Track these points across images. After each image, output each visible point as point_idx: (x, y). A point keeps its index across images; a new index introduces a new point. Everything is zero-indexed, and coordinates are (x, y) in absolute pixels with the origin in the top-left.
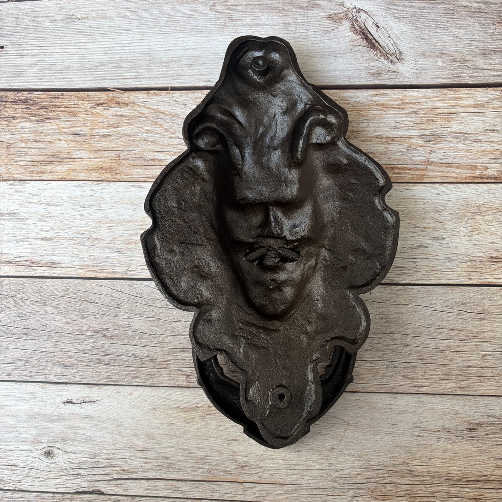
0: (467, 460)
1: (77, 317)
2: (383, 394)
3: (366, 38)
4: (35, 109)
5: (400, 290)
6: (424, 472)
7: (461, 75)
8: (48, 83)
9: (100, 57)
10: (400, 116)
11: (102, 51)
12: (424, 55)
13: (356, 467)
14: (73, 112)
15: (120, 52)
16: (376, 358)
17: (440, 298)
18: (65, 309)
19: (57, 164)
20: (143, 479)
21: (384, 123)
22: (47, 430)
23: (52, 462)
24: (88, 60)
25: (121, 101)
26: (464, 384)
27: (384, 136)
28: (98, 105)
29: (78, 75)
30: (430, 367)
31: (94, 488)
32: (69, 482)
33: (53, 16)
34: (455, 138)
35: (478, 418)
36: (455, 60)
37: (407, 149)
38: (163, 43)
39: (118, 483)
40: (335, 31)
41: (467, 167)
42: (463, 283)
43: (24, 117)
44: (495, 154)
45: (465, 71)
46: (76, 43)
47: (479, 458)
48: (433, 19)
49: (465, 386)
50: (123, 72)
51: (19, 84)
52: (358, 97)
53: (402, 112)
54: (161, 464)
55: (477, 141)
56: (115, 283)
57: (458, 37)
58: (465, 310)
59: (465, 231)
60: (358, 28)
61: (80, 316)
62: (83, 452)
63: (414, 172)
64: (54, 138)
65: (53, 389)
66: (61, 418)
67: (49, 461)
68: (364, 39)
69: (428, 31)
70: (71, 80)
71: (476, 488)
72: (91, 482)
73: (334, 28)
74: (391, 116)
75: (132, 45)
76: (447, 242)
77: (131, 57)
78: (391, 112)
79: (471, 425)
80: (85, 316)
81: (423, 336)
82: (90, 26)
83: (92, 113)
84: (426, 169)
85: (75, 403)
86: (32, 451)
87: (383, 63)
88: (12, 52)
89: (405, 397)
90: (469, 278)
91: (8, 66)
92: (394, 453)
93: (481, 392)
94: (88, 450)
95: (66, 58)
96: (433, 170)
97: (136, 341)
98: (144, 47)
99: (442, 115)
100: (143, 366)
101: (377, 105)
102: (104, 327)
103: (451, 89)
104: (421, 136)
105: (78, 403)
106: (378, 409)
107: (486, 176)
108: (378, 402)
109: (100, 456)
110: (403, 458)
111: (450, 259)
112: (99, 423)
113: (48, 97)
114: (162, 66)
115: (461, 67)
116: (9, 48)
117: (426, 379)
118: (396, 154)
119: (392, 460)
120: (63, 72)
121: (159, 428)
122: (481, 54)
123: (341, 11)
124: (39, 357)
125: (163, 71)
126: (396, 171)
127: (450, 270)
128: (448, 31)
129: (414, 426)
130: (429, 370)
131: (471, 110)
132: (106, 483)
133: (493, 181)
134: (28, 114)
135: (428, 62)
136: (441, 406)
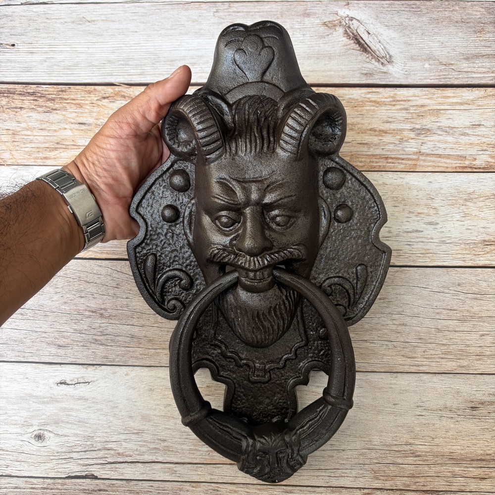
0: (470, 439)
1: (75, 297)
2: (383, 373)
3: (359, 43)
4: (42, 100)
5: (398, 271)
6: (427, 452)
7: (447, 77)
8: (56, 78)
9: (108, 56)
10: (392, 111)
11: (110, 50)
12: (413, 58)
13: (358, 447)
14: (79, 104)
15: (126, 51)
16: (376, 338)
17: (437, 279)
18: (63, 289)
19: (61, 150)
20: (138, 462)
21: (378, 117)
22: (38, 412)
23: (43, 445)
24: (96, 58)
25: (126, 95)
26: (464, 363)
27: (377, 129)
28: (104, 98)
29: (86, 71)
30: (430, 346)
31: (87, 472)
32: (60, 466)
33: (64, 18)
34: (444, 132)
35: (480, 397)
36: (441, 64)
37: (400, 141)
38: (167, 44)
39: (112, 467)
40: (330, 36)
41: (457, 158)
42: (458, 265)
43: (31, 108)
44: (482, 146)
45: (450, 73)
46: (86, 43)
47: (482, 437)
48: (420, 27)
49: (464, 365)
50: (129, 69)
51: (28, 78)
52: (352, 94)
53: (394, 108)
54: (157, 446)
55: (465, 134)
56: (115, 264)
57: (443, 43)
58: (461, 291)
59: (458, 217)
60: (351, 34)
61: (78, 295)
62: (76, 435)
63: (407, 162)
64: (60, 127)
65: (47, 370)
66: (53, 400)
67: (40, 445)
68: (356, 43)
69: (415, 38)
70: (79, 75)
71: (481, 467)
72: (84, 466)
73: (328, 34)
74: (383, 111)
75: (139, 45)
76: (441, 226)
77: (138, 56)
78: (383, 108)
79: (473, 404)
80: (83, 295)
81: (421, 316)
82: (99, 28)
83: (98, 105)
84: (418, 160)
85: (69, 385)
86: (21, 434)
87: (374, 65)
88: (23, 49)
89: (406, 376)
90: (464, 261)
91: (19, 62)
92: (396, 433)
93: (481, 370)
94: (81, 433)
95: (75, 56)
96: (424, 161)
97: (135, 321)
98: (149, 47)
99: (431, 111)
100: (141, 346)
101: (371, 101)
102: (102, 307)
103: (438, 88)
104: (412, 130)
105: (72, 384)
106: (379, 389)
107: (474, 166)
108: (379, 381)
109: (93, 439)
110: (406, 438)
111: (444, 242)
112: (93, 405)
113: (56, 90)
114: (167, 64)
115: (447, 70)
116: (20, 46)
117: (426, 358)
118: (389, 145)
119: (394, 440)
120: (71, 68)
121: (155, 410)
122: (465, 59)
123: (335, 19)
124: (33, 337)
125: (168, 69)
126: (390, 160)
127: (445, 253)
128: (434, 38)
129: (416, 405)
130: (428, 349)
131: (458, 107)
132: (100, 466)
133: (482, 170)
134: (36, 105)
135: (417, 65)
136: (442, 385)
